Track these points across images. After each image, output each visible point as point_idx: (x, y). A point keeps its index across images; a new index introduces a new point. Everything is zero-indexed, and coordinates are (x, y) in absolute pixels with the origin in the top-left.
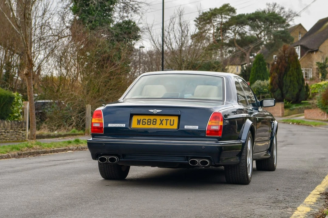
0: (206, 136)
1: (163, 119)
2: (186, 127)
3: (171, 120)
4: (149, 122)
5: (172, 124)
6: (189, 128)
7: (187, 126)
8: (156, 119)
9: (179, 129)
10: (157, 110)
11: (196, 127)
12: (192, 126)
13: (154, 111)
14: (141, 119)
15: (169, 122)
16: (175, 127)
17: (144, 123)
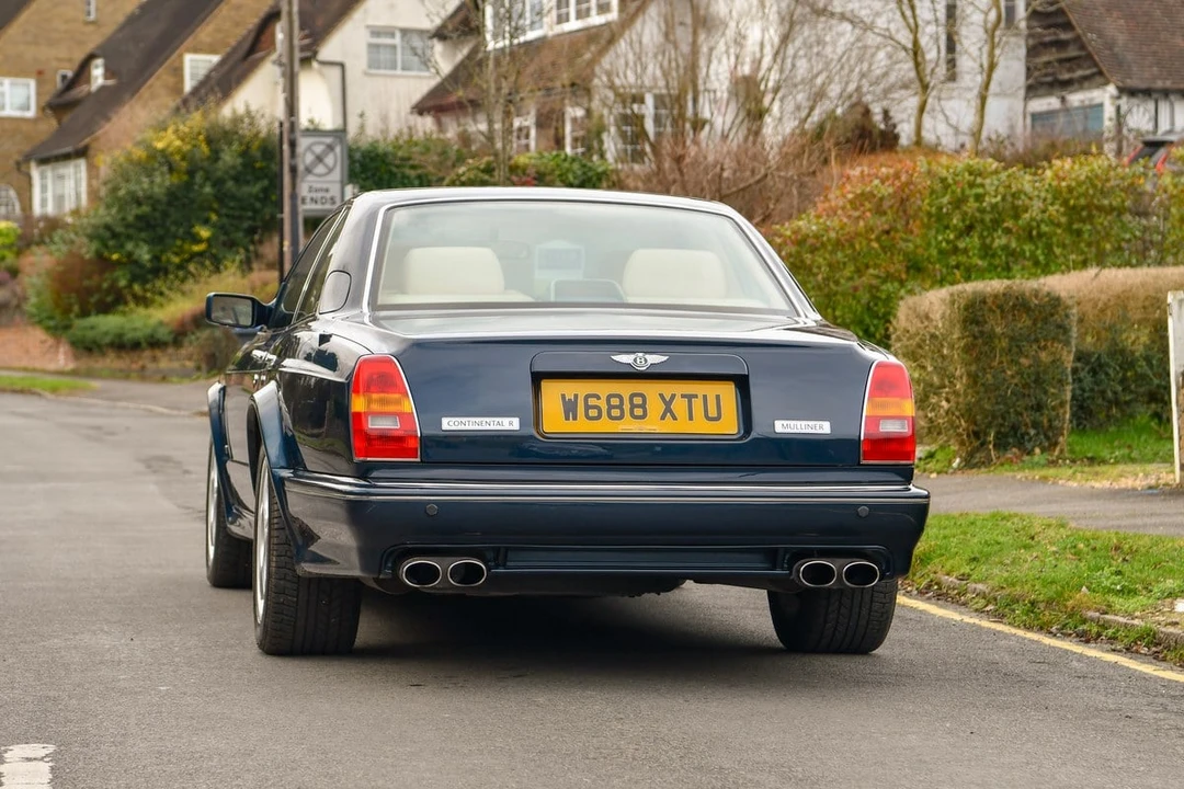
0: (863, 461)
1: (673, 396)
2: (782, 427)
3: (705, 397)
4: (615, 408)
5: (713, 412)
6: (795, 431)
7: (785, 422)
8: (643, 396)
9: (754, 435)
10: (647, 356)
11: (821, 427)
12: (804, 423)
13: (635, 360)
14: (576, 396)
15: (698, 404)
16: (729, 425)
17: (593, 413)
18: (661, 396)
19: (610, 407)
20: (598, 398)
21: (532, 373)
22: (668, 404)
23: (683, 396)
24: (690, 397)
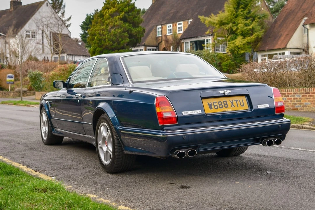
0: (276, 113)
3: (240, 101)
4: (221, 106)
7: (260, 105)
8: (226, 102)
9: (253, 109)
10: (227, 91)
11: (267, 106)
12: (263, 105)
13: (224, 92)
14: (211, 103)
16: (246, 107)
17: (216, 107)
18: (230, 101)
20: (216, 103)
21: (201, 98)
22: (232, 103)
23: (235, 101)
24: (236, 101)
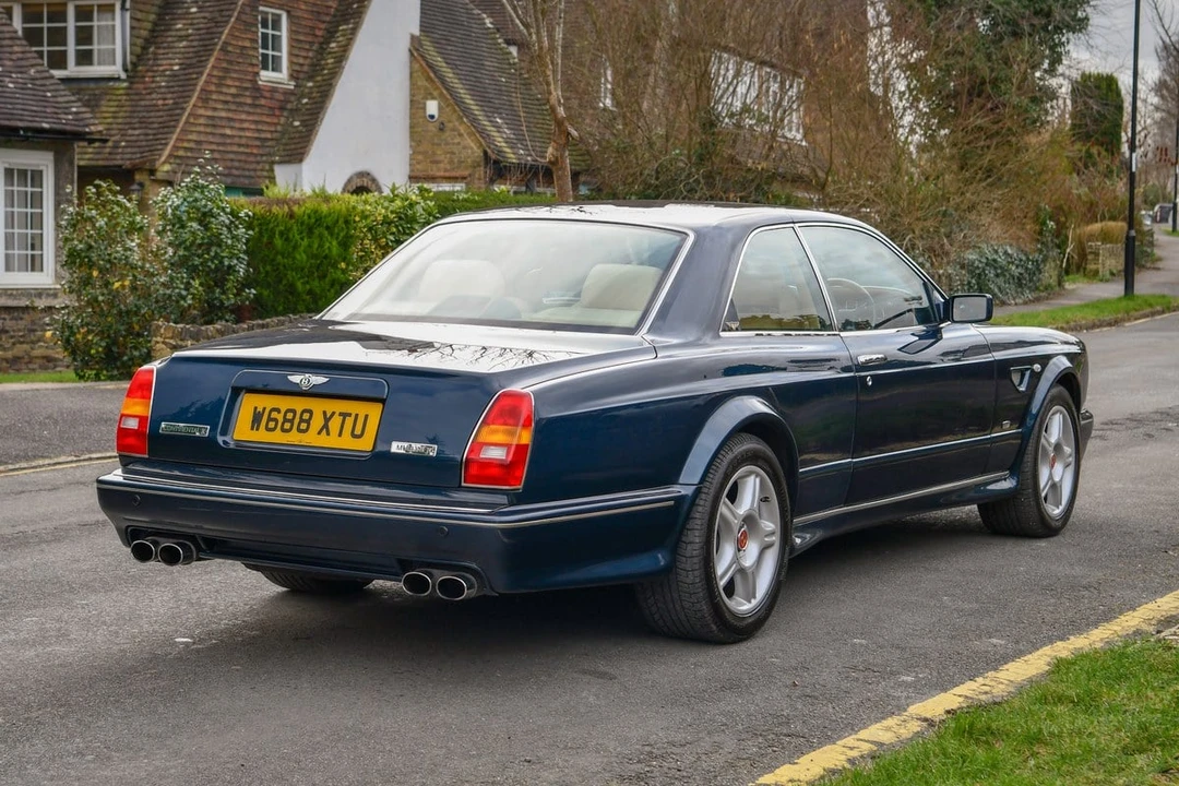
0: (463, 484)
1: (334, 413)
3: (357, 415)
8: (311, 412)
10: (312, 378)
13: (301, 381)
14: (264, 409)
15: (349, 421)
17: (272, 425)
18: (325, 413)
19: (285, 420)
20: (278, 411)
21: (234, 387)
22: (327, 420)
24: (345, 415)
